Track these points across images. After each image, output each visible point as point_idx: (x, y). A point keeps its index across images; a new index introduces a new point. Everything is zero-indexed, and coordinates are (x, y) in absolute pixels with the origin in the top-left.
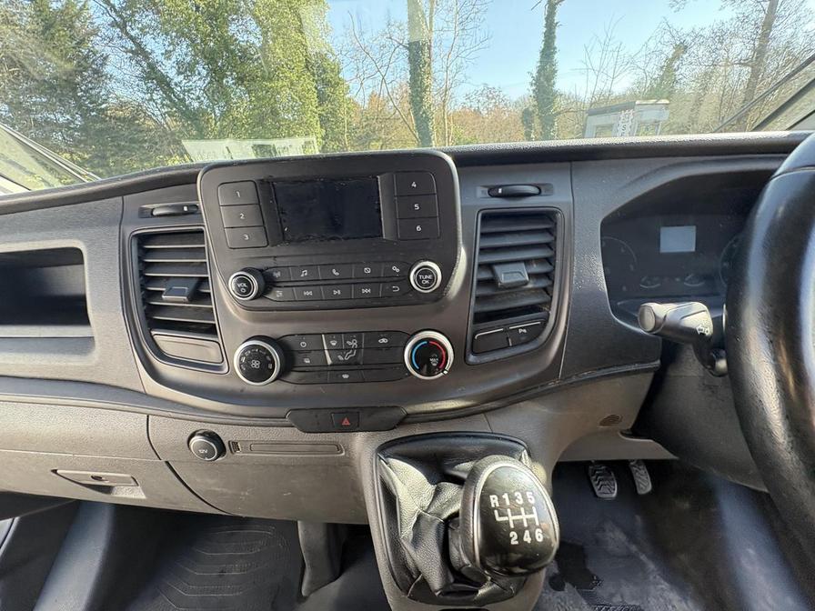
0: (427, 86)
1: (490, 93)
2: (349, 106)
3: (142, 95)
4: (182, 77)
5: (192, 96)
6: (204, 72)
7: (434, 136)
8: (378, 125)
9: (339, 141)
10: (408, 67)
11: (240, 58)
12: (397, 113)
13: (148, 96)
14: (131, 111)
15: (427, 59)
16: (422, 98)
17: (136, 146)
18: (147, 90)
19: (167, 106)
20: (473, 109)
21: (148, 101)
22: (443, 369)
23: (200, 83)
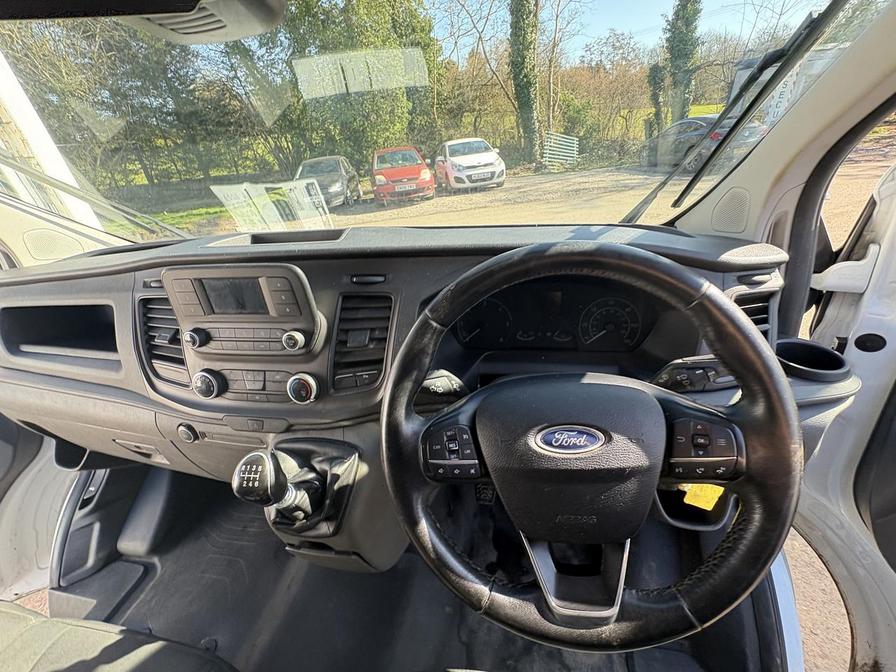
0: (531, 42)
1: (617, 42)
2: (441, 72)
3: (226, 73)
4: (264, 50)
5: (274, 71)
6: (286, 43)
7: (537, 105)
8: (472, 94)
9: (428, 114)
10: (509, 18)
11: (323, 21)
12: (495, 77)
13: (232, 74)
14: (218, 91)
15: (532, 8)
16: (524, 58)
17: (223, 129)
18: (232, 67)
19: (251, 84)
20: (593, 64)
21: (233, 79)
22: (309, 399)
23: (282, 55)
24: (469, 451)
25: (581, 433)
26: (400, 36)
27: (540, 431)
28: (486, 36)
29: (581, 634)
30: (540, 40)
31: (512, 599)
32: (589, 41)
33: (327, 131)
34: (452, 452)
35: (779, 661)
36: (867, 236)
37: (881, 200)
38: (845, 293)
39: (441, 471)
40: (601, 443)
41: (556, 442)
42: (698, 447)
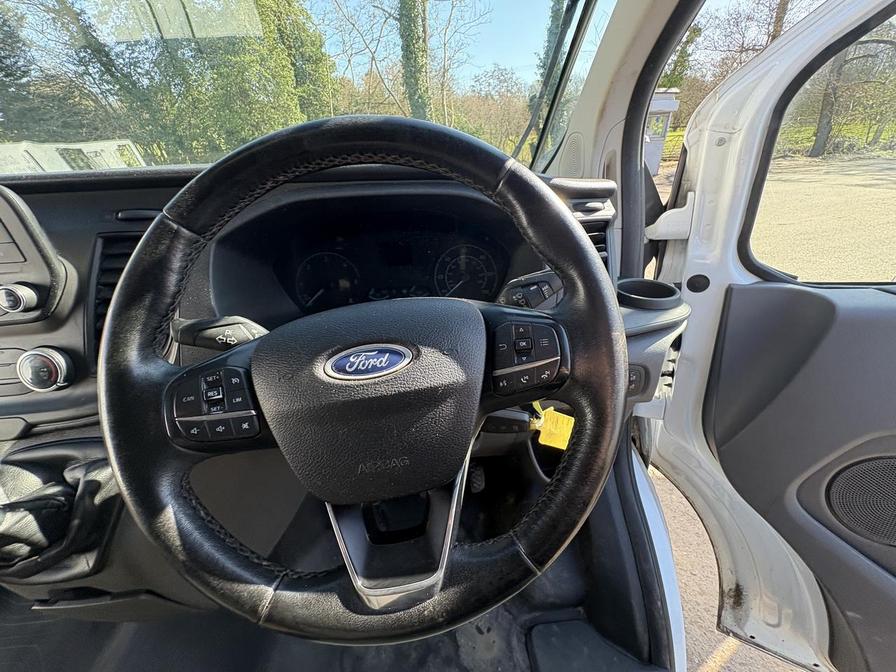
0: (423, 66)
1: (502, 76)
2: (336, 87)
3: (73, 67)
5: (139, 70)
10: (400, 42)
12: (391, 97)
13: (81, 70)
14: (62, 88)
15: (421, 34)
16: (417, 80)
17: (72, 132)
18: (80, 61)
19: (108, 83)
20: (483, 93)
21: (82, 75)
22: (55, 382)
23: (148, 54)
24: (239, 400)
25: (382, 352)
26: (290, 48)
27: (330, 357)
28: (380, 56)
29: (398, 619)
30: (431, 65)
31: (306, 595)
32: (478, 72)
33: (211, 141)
34: (213, 403)
35: (659, 603)
36: (685, 185)
37: (690, 147)
38: (675, 240)
39: (194, 431)
40: (407, 361)
41: (350, 367)
42: (521, 352)
